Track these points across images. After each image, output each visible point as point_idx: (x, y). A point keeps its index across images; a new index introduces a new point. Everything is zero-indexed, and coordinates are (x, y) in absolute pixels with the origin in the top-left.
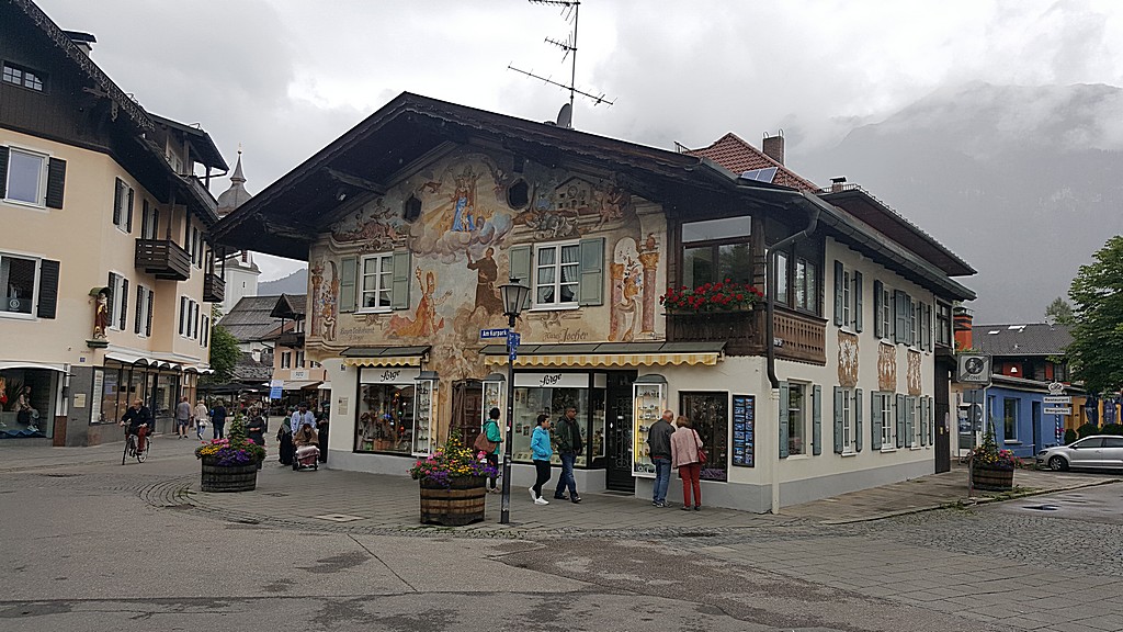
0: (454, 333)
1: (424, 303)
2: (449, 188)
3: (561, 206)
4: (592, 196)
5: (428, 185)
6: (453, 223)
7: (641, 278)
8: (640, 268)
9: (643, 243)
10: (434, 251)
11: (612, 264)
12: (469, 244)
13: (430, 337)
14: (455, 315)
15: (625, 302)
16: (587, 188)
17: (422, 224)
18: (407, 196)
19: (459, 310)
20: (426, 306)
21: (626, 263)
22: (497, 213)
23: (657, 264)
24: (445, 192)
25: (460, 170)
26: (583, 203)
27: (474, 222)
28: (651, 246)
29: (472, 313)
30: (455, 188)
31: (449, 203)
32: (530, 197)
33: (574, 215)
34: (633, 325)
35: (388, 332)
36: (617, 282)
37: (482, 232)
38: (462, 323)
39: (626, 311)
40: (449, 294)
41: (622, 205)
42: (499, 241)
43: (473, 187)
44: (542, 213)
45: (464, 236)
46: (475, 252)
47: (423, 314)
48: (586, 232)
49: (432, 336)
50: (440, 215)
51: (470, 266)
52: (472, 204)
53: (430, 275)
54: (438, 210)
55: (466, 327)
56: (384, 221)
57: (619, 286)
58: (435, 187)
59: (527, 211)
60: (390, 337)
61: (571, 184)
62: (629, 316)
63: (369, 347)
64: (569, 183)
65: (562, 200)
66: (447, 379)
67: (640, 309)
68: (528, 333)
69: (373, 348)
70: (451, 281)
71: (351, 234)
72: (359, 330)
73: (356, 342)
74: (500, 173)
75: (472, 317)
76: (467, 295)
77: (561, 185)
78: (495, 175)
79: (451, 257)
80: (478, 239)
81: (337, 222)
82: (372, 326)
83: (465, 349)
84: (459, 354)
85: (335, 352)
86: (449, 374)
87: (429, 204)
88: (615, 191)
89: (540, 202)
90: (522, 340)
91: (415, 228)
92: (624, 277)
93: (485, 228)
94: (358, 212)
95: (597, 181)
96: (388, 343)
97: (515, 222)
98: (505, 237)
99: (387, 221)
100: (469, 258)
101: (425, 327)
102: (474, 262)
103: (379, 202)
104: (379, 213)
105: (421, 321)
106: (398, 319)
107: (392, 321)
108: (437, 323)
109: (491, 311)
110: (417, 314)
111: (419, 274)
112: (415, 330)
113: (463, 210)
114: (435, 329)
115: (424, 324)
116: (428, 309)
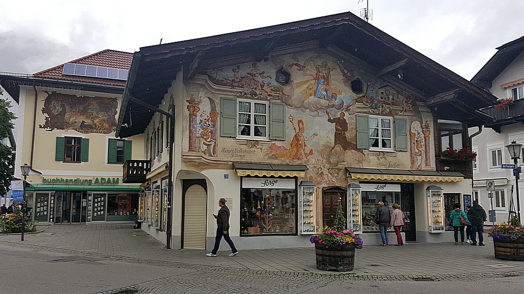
0: (320, 158)
1: (297, 137)
2: (312, 70)
3: (382, 98)
4: (398, 97)
5: (296, 64)
6: (315, 92)
7: (423, 141)
8: (423, 136)
9: (423, 125)
10: (302, 107)
11: (410, 132)
12: (328, 107)
13: (303, 160)
14: (321, 148)
15: (417, 151)
16: (396, 93)
17: (292, 88)
18: (279, 66)
19: (324, 145)
20: (298, 140)
21: (416, 133)
22: (346, 95)
23: (430, 136)
24: (308, 72)
25: (319, 63)
26: (393, 100)
27: (330, 95)
28: (427, 127)
29: (333, 148)
30: (316, 72)
31: (311, 80)
32: (365, 89)
33: (389, 104)
34: (421, 162)
35: (268, 154)
36: (413, 141)
37: (336, 102)
38: (327, 153)
39: (418, 155)
40: (315, 135)
41: (413, 105)
42: (347, 109)
43: (328, 74)
44: (372, 100)
45: (323, 101)
47: (297, 145)
48: (396, 114)
49: (305, 159)
50: (306, 86)
51: (329, 120)
52: (328, 84)
53: (300, 122)
54: (304, 82)
55: (329, 156)
56: (260, 79)
57: (414, 143)
58: (301, 68)
59: (364, 96)
60: (270, 158)
62: (419, 158)
63: (251, 163)
64: (386, 87)
65: (382, 95)
66: (319, 186)
67: (424, 155)
68: (369, 162)
69: (255, 164)
70: (317, 127)
71: (228, 81)
72: (241, 151)
73: (238, 159)
74: (346, 72)
75: (333, 150)
76: (328, 137)
77: (382, 87)
78: (342, 71)
79: (316, 113)
80: (333, 106)
81: (214, 69)
82: (253, 149)
83: (329, 168)
84: (325, 171)
85: (217, 165)
86: (319, 183)
87: (297, 77)
88: (408, 97)
89: (371, 94)
90: (366, 166)
91: (287, 89)
92: (416, 139)
93: (338, 100)
94: (235, 67)
95: (400, 90)
96: (269, 161)
97: (357, 101)
98: (351, 108)
99: (263, 80)
100: (329, 116)
101: (298, 153)
102: (332, 119)
103: (254, 65)
104: (255, 73)
105: (295, 149)
106: (276, 146)
107: (271, 148)
108: (307, 152)
109: (345, 149)
110: (291, 145)
111: (291, 120)
112: (291, 154)
113: (322, 86)
114: (307, 155)
115: (298, 151)
116: (300, 142)
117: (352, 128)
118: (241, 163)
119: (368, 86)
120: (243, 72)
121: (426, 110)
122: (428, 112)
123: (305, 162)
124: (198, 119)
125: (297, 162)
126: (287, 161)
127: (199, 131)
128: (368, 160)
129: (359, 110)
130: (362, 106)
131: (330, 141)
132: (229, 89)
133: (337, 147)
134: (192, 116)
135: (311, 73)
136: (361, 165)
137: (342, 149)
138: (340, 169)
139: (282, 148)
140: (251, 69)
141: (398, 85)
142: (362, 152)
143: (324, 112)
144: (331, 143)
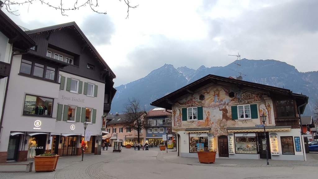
0: (217, 125)
1: (207, 118)
2: (212, 93)
3: (244, 97)
5: (206, 92)
6: (214, 101)
7: (267, 112)
8: (267, 110)
9: (267, 105)
10: (209, 107)
11: (259, 110)
12: (219, 105)
14: (217, 121)
16: (251, 94)
17: (205, 101)
18: (200, 95)
19: (218, 120)
20: (208, 119)
21: (263, 109)
22: (226, 99)
23: (271, 110)
24: (211, 94)
25: (215, 89)
26: (250, 97)
28: (269, 106)
30: (214, 93)
32: (235, 95)
33: (247, 99)
34: (266, 123)
36: (261, 113)
37: (223, 103)
38: (219, 123)
40: (214, 116)
41: (260, 97)
42: (227, 105)
43: (219, 93)
44: (239, 99)
45: (217, 103)
47: (207, 121)
48: (251, 103)
49: (210, 126)
50: (210, 99)
51: (220, 110)
52: (219, 96)
53: (208, 112)
54: (209, 98)
55: (220, 124)
56: (194, 100)
58: (208, 93)
59: (235, 98)
60: (198, 126)
61: (246, 93)
63: (192, 128)
66: (216, 135)
67: (268, 119)
68: (238, 125)
70: (215, 113)
71: (184, 103)
72: (189, 125)
73: (188, 127)
74: (226, 90)
75: (222, 121)
76: (220, 116)
77: (243, 93)
78: (225, 90)
79: (214, 108)
80: (221, 104)
81: (180, 100)
82: (192, 124)
83: (220, 128)
84: (219, 130)
85: (181, 130)
86: (216, 134)
87: (207, 96)
88: (258, 94)
89: (238, 96)
90: (236, 126)
91: (203, 102)
92: (263, 112)
93: (223, 102)
94: (186, 98)
95: (253, 92)
96: (198, 127)
97: (231, 101)
98: (229, 104)
100: (219, 108)
103: (192, 96)
104: (192, 98)
105: (207, 122)
106: (200, 122)
107: (198, 123)
108: (211, 123)
109: (227, 120)
110: (205, 121)
111: (205, 112)
113: (216, 98)
114: (211, 124)
115: (208, 123)
116: (209, 120)
117: (230, 112)
118: (189, 129)
119: (236, 94)
120: (189, 99)
122: (269, 99)
123: (211, 127)
124: (176, 116)
125: (208, 127)
126: (204, 127)
127: (176, 120)
129: (233, 104)
134: (174, 115)
136: (234, 126)
138: (225, 129)
139: (202, 122)
141: (252, 90)
142: (235, 121)
144: (221, 119)
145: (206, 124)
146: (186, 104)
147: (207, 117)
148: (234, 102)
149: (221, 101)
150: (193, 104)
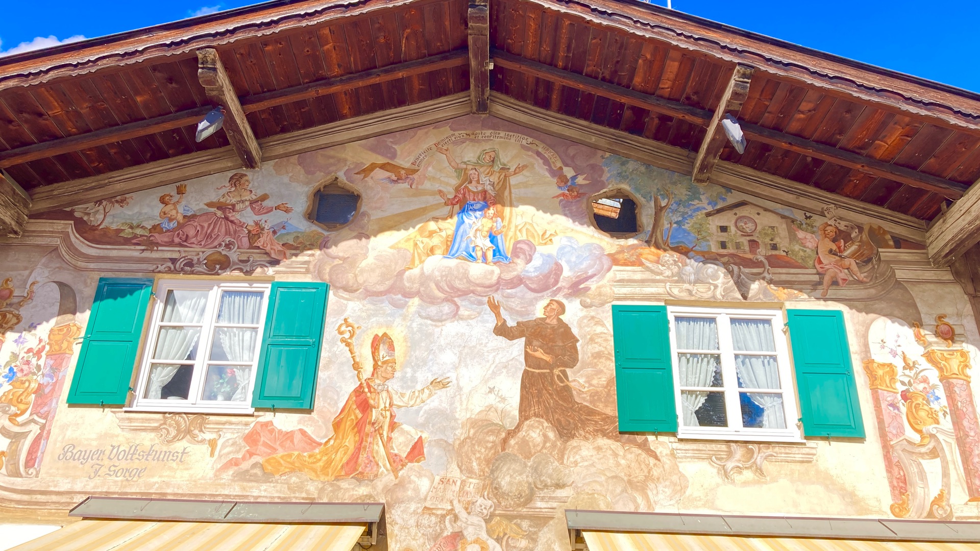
0: (455, 473)
1: (361, 400)
2: (440, 180)
3: (723, 245)
4: (793, 238)
6: (449, 243)
7: (941, 392)
8: (933, 375)
9: (928, 330)
10: (394, 291)
11: (868, 364)
12: (497, 286)
13: (380, 484)
14: (462, 434)
15: (916, 438)
16: (782, 228)
17: (363, 237)
18: (320, 179)
19: (473, 423)
20: (365, 406)
21: (899, 363)
22: (567, 240)
23: (968, 371)
24: (427, 185)
26: (775, 247)
27: (506, 248)
28: (948, 338)
29: (511, 434)
30: (455, 182)
32: (647, 221)
33: (758, 264)
34: (947, 485)
35: (235, 463)
36: (887, 397)
37: (533, 268)
38: (482, 452)
39: (922, 455)
40: (439, 384)
41: (865, 259)
42: (577, 289)
43: (502, 186)
45: (480, 271)
46: (515, 304)
47: (359, 426)
48: (793, 297)
51: (502, 330)
52: (499, 214)
53: (381, 341)
54: (408, 217)
55: (494, 464)
57: (893, 405)
59: (646, 244)
60: (243, 476)
61: (742, 212)
62: (932, 467)
63: (162, 498)
64: (735, 210)
65: (723, 237)
67: (953, 453)
68: (680, 487)
69: (178, 500)
70: (448, 357)
71: (139, 231)
72: (133, 452)
73: (113, 484)
75: (512, 442)
76: (491, 390)
77: (719, 211)
79: (447, 308)
80: (518, 281)
81: (99, 202)
82: (179, 446)
83: (492, 515)
87: (384, 202)
88: (842, 236)
89: (674, 233)
90: (664, 502)
91: (342, 241)
92: (900, 388)
93: (537, 261)
94: (171, 190)
95: (799, 215)
96: (235, 490)
97: (615, 260)
98: (593, 284)
99: (257, 218)
100: (498, 315)
101: (363, 458)
102: (511, 323)
103: (236, 180)
104: (234, 201)
105: (350, 442)
106: (272, 431)
107: (251, 439)
108: (401, 444)
109: (566, 432)
110: (337, 425)
111: (347, 335)
112: (329, 463)
113: (476, 224)
114: (396, 462)
115: (359, 449)
116: (374, 414)
117: (598, 355)
118: (123, 497)
119: (659, 210)
120: (194, 203)
121: (929, 275)
122: (941, 282)
123: (388, 490)
125: (352, 491)
126: (312, 489)
128: (675, 478)
129: (626, 290)
130: (638, 276)
131: (501, 406)
132: (136, 254)
133: (531, 427)
135: (437, 187)
136: (640, 500)
137: (551, 435)
138: (541, 520)
139: (298, 437)
140: (224, 191)
141: (790, 198)
142: (644, 446)
143: (480, 303)
144: (504, 414)
145: (341, 458)
146: (151, 244)
147: (359, 391)
148: (636, 273)
149: (516, 252)
150: (234, 255)
